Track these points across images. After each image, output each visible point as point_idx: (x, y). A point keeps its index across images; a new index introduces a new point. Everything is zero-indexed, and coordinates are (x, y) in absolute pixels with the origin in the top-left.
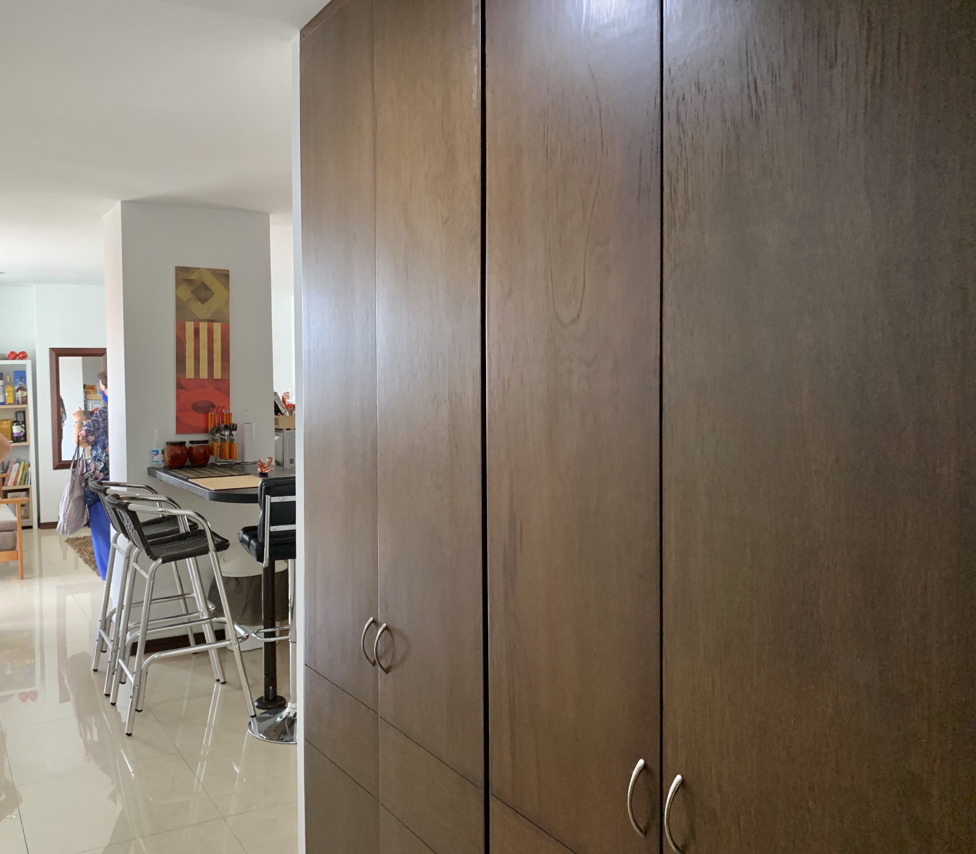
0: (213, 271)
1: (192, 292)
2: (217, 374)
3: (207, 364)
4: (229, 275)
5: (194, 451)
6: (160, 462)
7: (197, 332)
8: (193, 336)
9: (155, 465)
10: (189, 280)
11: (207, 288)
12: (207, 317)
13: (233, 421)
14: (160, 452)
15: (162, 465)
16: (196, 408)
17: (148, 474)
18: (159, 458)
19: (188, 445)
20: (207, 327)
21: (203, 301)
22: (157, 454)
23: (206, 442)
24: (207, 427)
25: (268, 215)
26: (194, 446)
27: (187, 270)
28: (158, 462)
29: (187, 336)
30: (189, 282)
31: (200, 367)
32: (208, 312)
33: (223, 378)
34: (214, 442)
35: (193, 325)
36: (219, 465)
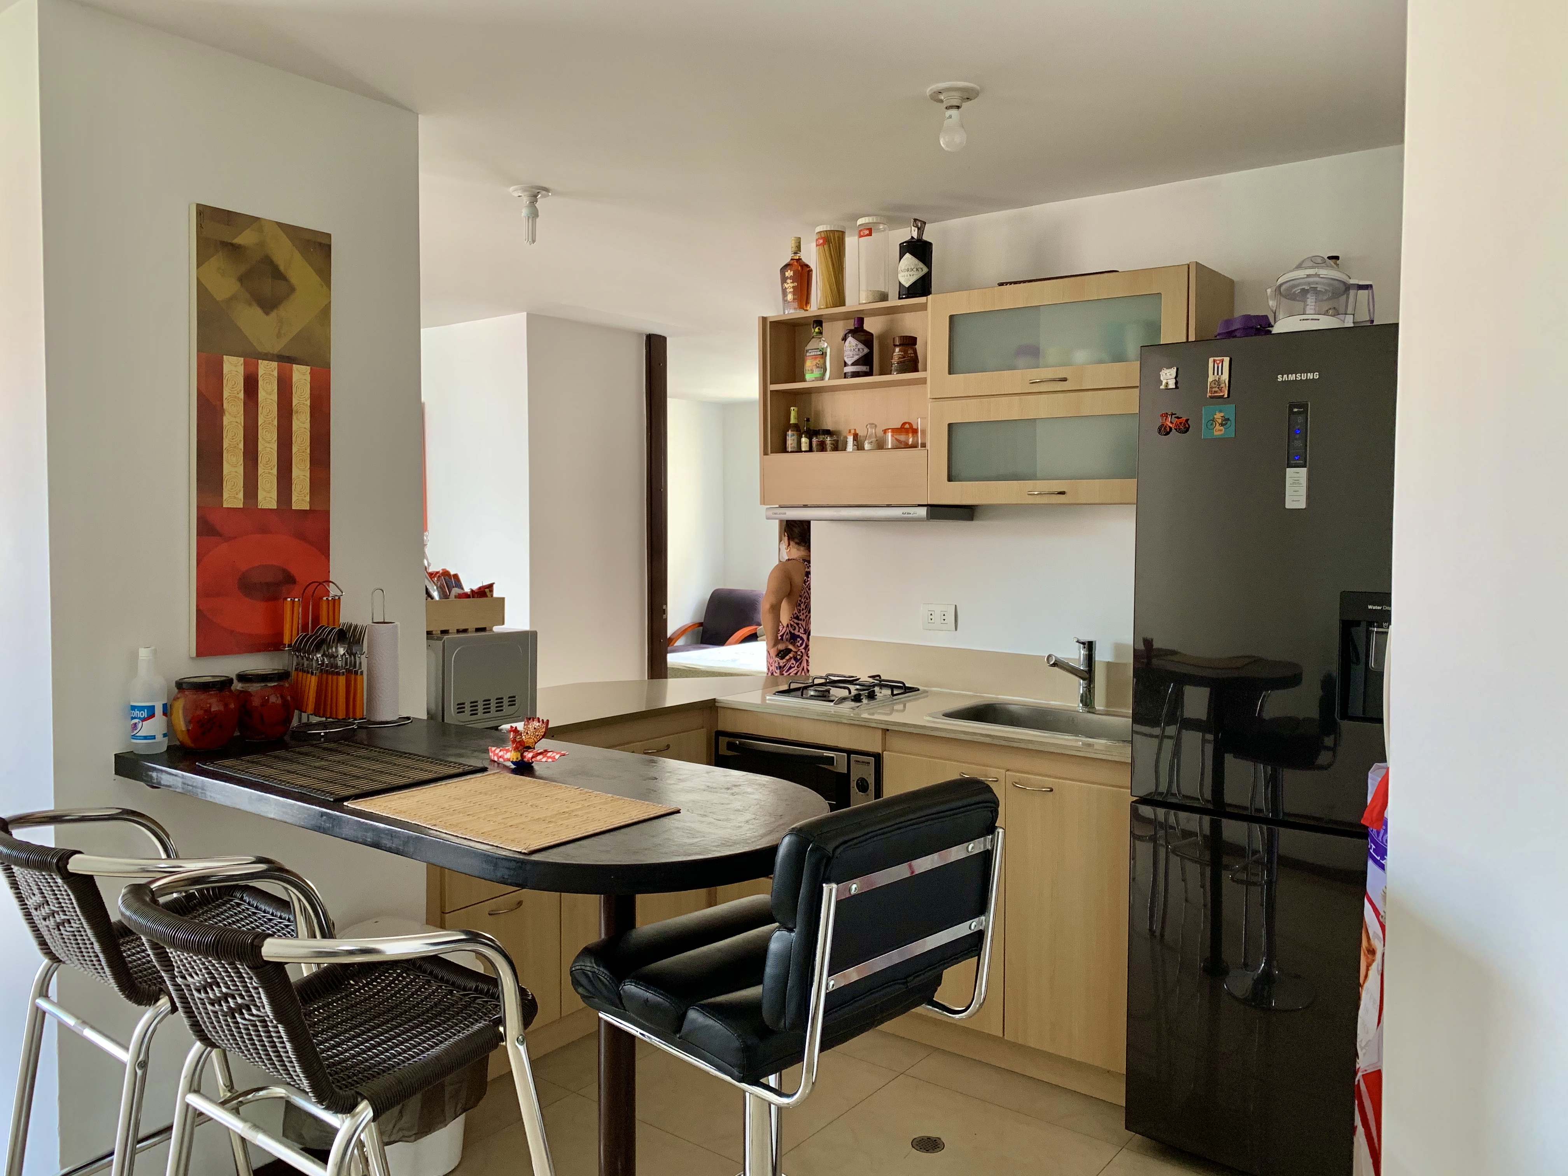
0: (293, 232)
1: (241, 279)
2: (301, 499)
3: (275, 471)
4: (329, 246)
5: (256, 702)
6: (159, 738)
7: (251, 385)
8: (241, 395)
9: (140, 746)
10: (232, 244)
11: (278, 275)
12: (277, 347)
13: (348, 616)
14: (159, 711)
15: (162, 745)
16: (246, 586)
17: (117, 772)
18: (155, 727)
19: (237, 686)
20: (276, 374)
21: (268, 305)
22: (152, 715)
23: (283, 676)
24: (280, 634)
25: (418, 114)
26: (254, 688)
27: (227, 218)
28: (154, 737)
29: (226, 394)
30: (234, 250)
31: (259, 478)
32: (279, 336)
33: (313, 509)
34: (305, 675)
35: (243, 366)
36: (322, 734)
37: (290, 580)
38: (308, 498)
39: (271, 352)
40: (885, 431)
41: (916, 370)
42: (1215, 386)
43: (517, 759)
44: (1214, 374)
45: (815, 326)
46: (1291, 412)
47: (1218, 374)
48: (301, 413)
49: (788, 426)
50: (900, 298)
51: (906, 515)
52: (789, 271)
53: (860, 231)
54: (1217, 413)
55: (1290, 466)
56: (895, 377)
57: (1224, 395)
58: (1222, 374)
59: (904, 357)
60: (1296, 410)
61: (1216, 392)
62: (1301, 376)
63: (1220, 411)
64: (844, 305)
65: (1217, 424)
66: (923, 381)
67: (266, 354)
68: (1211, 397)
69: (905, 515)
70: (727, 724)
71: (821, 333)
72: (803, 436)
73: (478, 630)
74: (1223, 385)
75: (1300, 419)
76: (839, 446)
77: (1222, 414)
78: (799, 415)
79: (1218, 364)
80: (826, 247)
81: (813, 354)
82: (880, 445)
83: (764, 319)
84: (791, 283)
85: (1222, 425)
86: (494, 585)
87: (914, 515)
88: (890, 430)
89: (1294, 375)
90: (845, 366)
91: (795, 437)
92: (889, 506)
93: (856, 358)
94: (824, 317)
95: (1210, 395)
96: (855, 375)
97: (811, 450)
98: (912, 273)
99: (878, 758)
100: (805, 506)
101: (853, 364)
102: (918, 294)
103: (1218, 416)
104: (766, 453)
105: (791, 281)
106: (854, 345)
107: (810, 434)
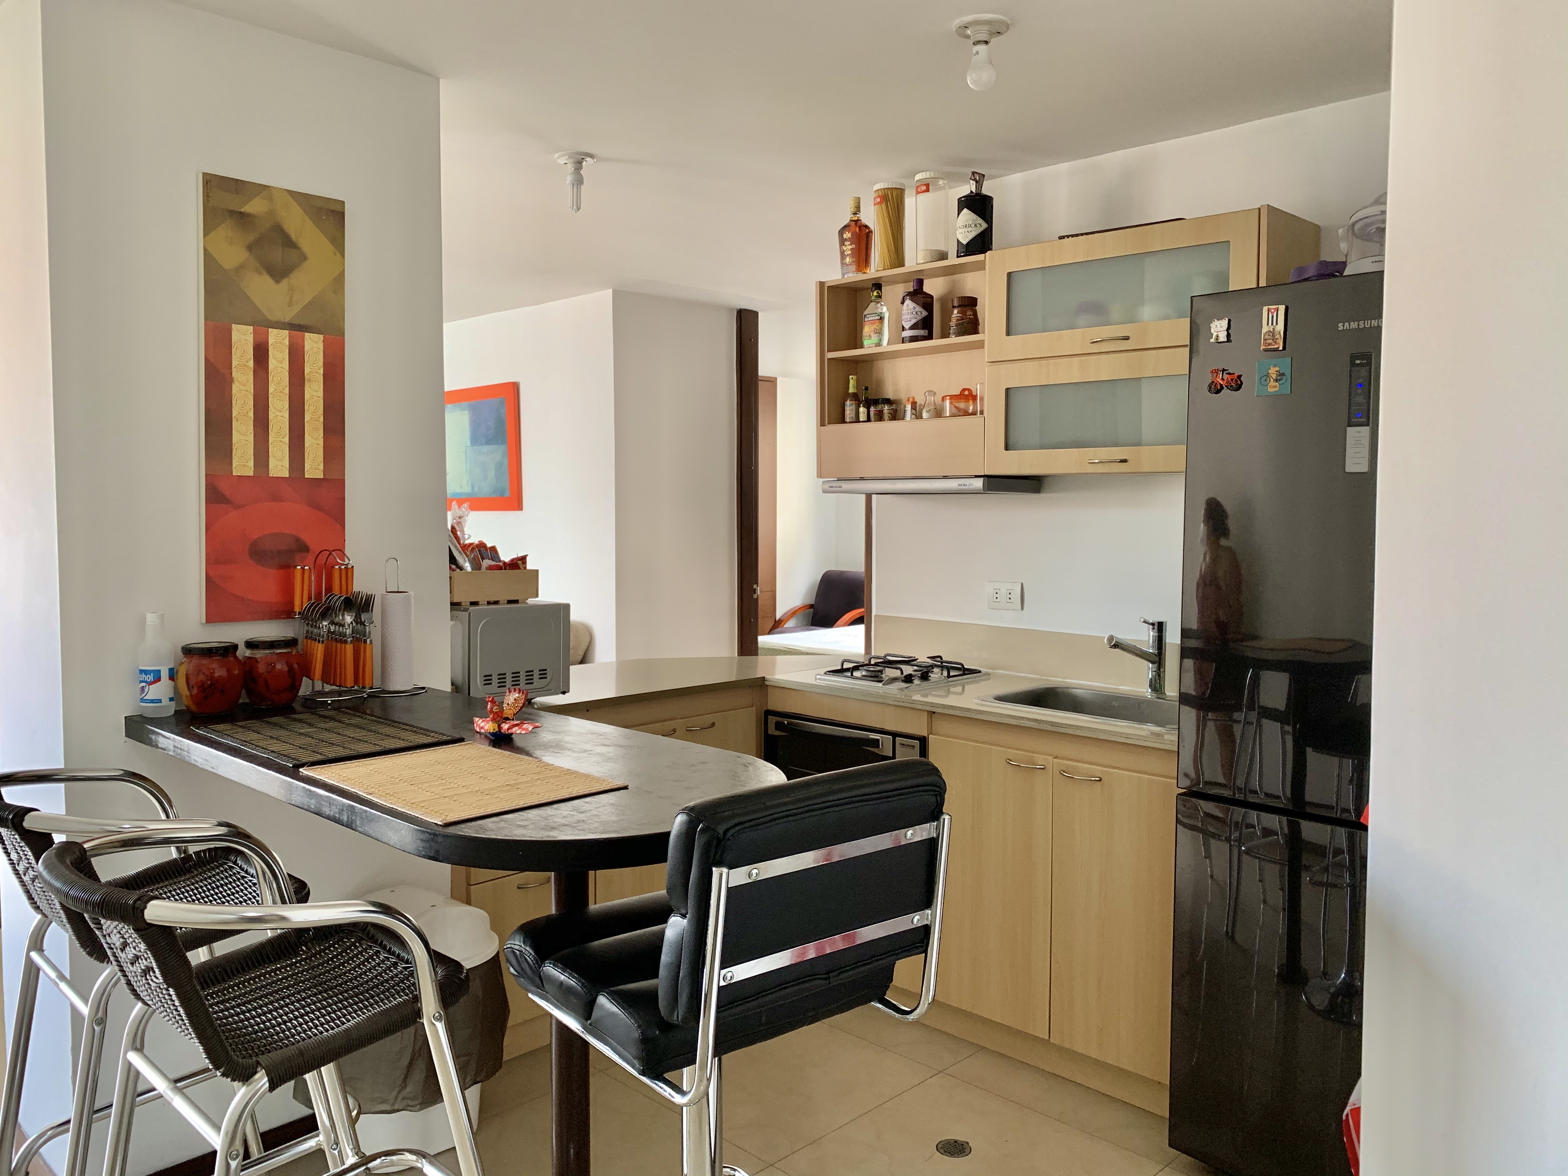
0: (305, 200)
1: (250, 248)
2: (314, 467)
3: (287, 440)
4: (343, 214)
5: (261, 668)
6: (165, 702)
7: (261, 354)
8: (251, 364)
9: (149, 710)
10: (241, 213)
11: (289, 243)
12: (288, 315)
13: (361, 585)
14: (165, 675)
15: (169, 709)
16: (258, 553)
17: (128, 735)
18: (161, 691)
19: (243, 652)
20: (287, 342)
21: (279, 273)
22: (158, 679)
23: (291, 643)
24: (291, 603)
25: (437, 77)
26: (259, 654)
27: (236, 186)
28: (160, 701)
29: (235, 363)
30: (242, 219)
31: (271, 446)
32: (290, 304)
33: (329, 477)
34: (313, 642)
35: (252, 335)
36: (329, 702)
37: (303, 548)
38: (321, 467)
39: (282, 320)
40: (943, 399)
41: (975, 331)
42: (1269, 337)
43: (494, 730)
44: (1268, 324)
45: (873, 289)
46: (1353, 364)
47: (1272, 324)
48: (314, 381)
49: (846, 395)
50: (958, 257)
51: (962, 487)
52: (847, 233)
53: (918, 187)
54: (1272, 368)
55: (1350, 425)
56: (953, 340)
57: (1278, 347)
58: (1277, 324)
59: (962, 319)
60: (1358, 362)
61: (1270, 344)
62: (1364, 324)
63: (1275, 366)
64: (903, 266)
65: (1272, 380)
66: (980, 345)
67: (276, 322)
68: (1266, 350)
69: (960, 487)
70: (777, 703)
71: (880, 297)
72: (861, 405)
73: (510, 602)
74: (1277, 336)
75: (1363, 372)
76: (896, 416)
77: (1277, 369)
78: (858, 384)
79: (1273, 313)
80: (884, 206)
81: (872, 318)
82: (938, 413)
83: (822, 284)
84: (850, 245)
85: (1276, 380)
86: (528, 558)
87: (970, 487)
88: (948, 397)
89: (1356, 323)
90: (903, 331)
91: (854, 407)
92: (945, 477)
93: (914, 321)
94: (883, 279)
95: (1264, 347)
96: (914, 339)
97: (869, 420)
98: (970, 229)
99: (923, 742)
100: (862, 479)
101: (912, 328)
102: (976, 251)
103: (1273, 371)
104: (822, 424)
105: (849, 243)
106: (912, 307)
107: (868, 403)
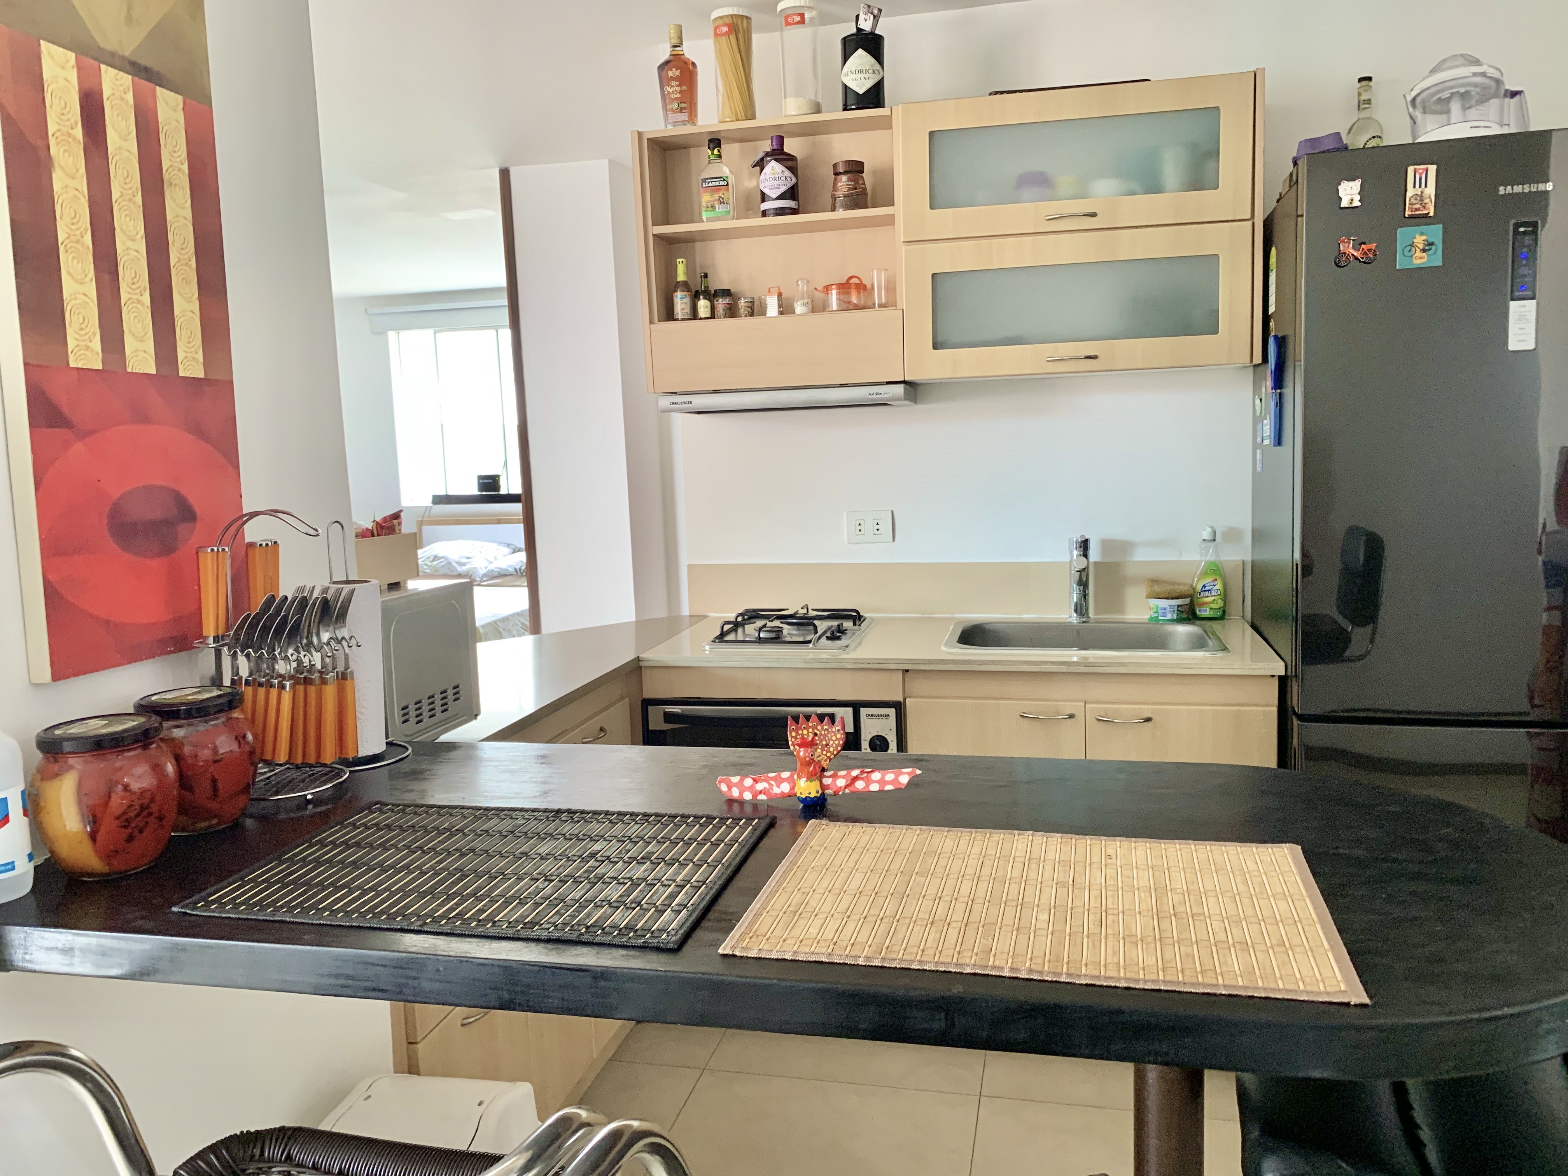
2: (190, 357)
7: (92, 115)
8: (79, 133)
12: (127, 44)
20: (130, 99)
24: (192, 619)
29: (51, 128)
31: (124, 310)
33: (209, 377)
35: (75, 69)
37: (188, 514)
38: (200, 356)
39: (121, 53)
40: (827, 288)
41: (866, 205)
42: (1416, 202)
44: (1414, 187)
45: (711, 146)
46: (1516, 232)
47: (1420, 187)
48: (177, 188)
49: (677, 286)
50: (845, 109)
51: (874, 396)
52: (674, 69)
54: (1417, 236)
55: (1513, 299)
56: (841, 214)
57: (1429, 213)
58: (1426, 186)
59: (855, 189)
60: (1522, 229)
61: (1417, 210)
62: (1530, 187)
63: (1422, 234)
64: (753, 117)
65: (1418, 250)
66: (889, 221)
67: (113, 54)
68: (1411, 217)
69: (872, 396)
70: (654, 689)
71: (720, 156)
72: (701, 297)
74: (1427, 201)
75: (1527, 240)
76: (755, 309)
77: (1424, 237)
78: (689, 269)
79: (1421, 174)
80: (725, 38)
81: (714, 184)
82: (818, 307)
83: (640, 134)
84: (678, 86)
85: (1424, 250)
86: (402, 514)
87: (886, 396)
88: (834, 287)
89: (1520, 186)
90: (763, 200)
91: (687, 300)
92: (845, 385)
93: (783, 189)
94: (723, 135)
95: (1410, 213)
96: (780, 212)
97: (713, 317)
98: (867, 75)
99: (899, 708)
100: (716, 391)
101: (780, 197)
102: (871, 103)
103: (1419, 240)
104: (651, 322)
105: (677, 83)
106: (780, 171)
107: (712, 296)
